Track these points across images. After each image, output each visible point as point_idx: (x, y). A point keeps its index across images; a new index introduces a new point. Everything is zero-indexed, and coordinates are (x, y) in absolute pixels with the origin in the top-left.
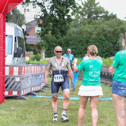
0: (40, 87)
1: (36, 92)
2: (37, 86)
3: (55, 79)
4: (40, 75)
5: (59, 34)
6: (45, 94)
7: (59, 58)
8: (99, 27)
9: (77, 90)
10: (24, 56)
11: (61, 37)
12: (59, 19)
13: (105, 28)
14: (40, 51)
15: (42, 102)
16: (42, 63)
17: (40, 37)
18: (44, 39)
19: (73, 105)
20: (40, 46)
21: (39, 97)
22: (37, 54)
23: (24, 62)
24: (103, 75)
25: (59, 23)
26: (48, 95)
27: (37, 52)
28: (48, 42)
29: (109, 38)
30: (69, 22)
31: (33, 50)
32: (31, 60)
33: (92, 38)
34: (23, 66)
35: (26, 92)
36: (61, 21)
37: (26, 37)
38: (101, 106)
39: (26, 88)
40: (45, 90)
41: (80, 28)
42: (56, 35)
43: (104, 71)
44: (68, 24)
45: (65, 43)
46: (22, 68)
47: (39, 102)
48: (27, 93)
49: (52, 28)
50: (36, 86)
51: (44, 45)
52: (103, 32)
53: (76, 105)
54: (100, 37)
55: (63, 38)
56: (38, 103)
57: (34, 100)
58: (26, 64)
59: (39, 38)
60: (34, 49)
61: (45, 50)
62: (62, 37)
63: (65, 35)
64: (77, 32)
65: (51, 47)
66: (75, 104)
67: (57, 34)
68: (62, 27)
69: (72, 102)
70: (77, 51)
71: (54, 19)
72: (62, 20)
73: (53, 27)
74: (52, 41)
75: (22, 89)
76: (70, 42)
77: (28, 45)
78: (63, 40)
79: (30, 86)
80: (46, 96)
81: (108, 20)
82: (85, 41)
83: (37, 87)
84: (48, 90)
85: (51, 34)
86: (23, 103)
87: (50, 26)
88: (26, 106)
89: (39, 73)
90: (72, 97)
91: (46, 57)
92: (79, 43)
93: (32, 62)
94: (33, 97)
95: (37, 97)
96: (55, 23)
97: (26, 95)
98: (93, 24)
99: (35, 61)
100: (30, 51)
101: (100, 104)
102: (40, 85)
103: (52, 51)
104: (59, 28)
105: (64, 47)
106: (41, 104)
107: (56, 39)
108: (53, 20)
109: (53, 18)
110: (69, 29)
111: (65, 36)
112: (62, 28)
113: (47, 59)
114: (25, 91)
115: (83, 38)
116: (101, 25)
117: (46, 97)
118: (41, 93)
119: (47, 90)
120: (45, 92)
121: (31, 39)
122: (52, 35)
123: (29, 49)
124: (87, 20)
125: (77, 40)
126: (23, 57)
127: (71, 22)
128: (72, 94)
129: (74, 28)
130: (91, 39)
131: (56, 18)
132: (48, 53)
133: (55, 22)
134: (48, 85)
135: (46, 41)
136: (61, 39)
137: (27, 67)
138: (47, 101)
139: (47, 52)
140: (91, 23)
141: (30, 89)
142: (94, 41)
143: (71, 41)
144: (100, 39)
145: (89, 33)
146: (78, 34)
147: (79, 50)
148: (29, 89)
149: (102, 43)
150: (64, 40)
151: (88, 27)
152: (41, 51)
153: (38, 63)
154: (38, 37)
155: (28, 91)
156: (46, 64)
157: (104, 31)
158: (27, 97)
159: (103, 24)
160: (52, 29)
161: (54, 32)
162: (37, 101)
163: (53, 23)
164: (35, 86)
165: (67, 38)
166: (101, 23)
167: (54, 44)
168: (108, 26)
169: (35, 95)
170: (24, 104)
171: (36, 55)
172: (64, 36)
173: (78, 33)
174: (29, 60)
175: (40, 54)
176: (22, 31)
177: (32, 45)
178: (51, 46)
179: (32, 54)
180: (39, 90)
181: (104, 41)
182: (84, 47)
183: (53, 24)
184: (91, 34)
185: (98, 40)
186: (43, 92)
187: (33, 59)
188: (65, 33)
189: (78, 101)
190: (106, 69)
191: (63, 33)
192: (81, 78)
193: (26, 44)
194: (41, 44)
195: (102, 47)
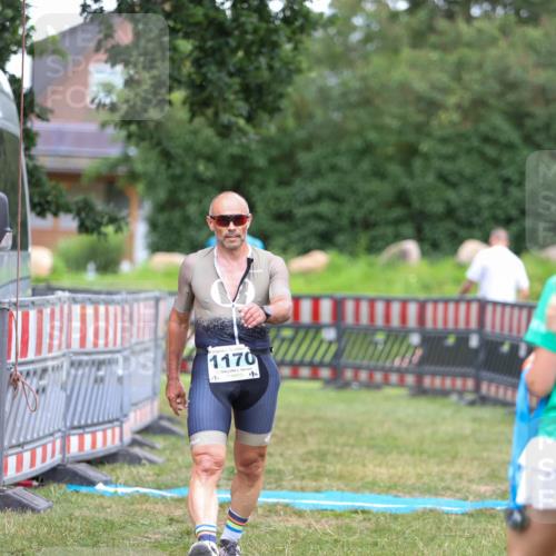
0: (117, 430)
1: (98, 462)
2: (99, 424)
3: (216, 366)
4: (121, 360)
5: (232, 107)
6: (151, 473)
7: (232, 252)
8: (480, 66)
9: (347, 449)
10: (21, 244)
11: (249, 128)
12: (233, 14)
13: (516, 73)
14: (120, 209)
15: (132, 524)
16: (133, 287)
17: (116, 125)
18: (141, 138)
19: (319, 542)
20: (121, 184)
21: (116, 492)
22: (100, 233)
23: (21, 279)
24: (503, 354)
25: (233, 43)
26: (166, 478)
27: (99, 219)
28: (167, 156)
29: (537, 130)
30: (294, 33)
31: (77, 203)
32: (61, 265)
33: (438, 133)
34: (15, 304)
35: (33, 464)
36: (249, 27)
37: (36, 125)
38: (494, 545)
39: (32, 441)
40: (152, 448)
41: (362, 70)
42: (216, 114)
43: (511, 330)
44: (288, 47)
45: (273, 161)
46: (11, 315)
47: (113, 524)
48: (41, 467)
49: (192, 70)
50: (93, 425)
51: (145, 174)
52: (501, 95)
53: (336, 541)
54: (484, 128)
55: (257, 134)
56: (104, 531)
57: (86, 512)
58: (33, 295)
59: (110, 130)
60: (79, 197)
61: (147, 208)
62: (254, 126)
63: (274, 110)
64: (344, 95)
65: (188, 190)
66: (336, 537)
67: (221, 106)
68: (256, 64)
69: (314, 524)
70: (347, 209)
71: (206, 15)
72: (251, 20)
73: (198, 63)
74: (189, 148)
75: (12, 447)
76: (304, 158)
77: (44, 178)
78: (258, 142)
79: (60, 425)
80: (159, 488)
81: (533, 20)
82: (390, 150)
83: (99, 435)
84: (168, 452)
85: (187, 106)
86: (13, 531)
87: (182, 60)
88: (35, 545)
89: (111, 347)
90: (318, 495)
91: (155, 248)
92: (356, 163)
93: (68, 280)
94: (77, 492)
95: (102, 495)
96: (210, 44)
97: (35, 483)
98: (444, 48)
99: (90, 277)
100: (56, 214)
101: (484, 533)
102: (117, 420)
103: (192, 209)
104: (232, 69)
105: (262, 187)
106: (128, 539)
107: (216, 140)
108: (197, 24)
109: (198, 13)
110: (298, 79)
111: (270, 120)
112: (251, 67)
113: (164, 259)
114: (27, 456)
115: (380, 128)
116: (493, 52)
117: (154, 496)
118: (124, 471)
119: (164, 449)
120: (151, 462)
121: (60, 136)
122: (193, 115)
123: (48, 202)
124: (404, 19)
125: (343, 146)
126: (14, 247)
127: (309, 35)
128: (317, 476)
129: (326, 72)
130: (429, 135)
131: (217, 9)
132: (168, 224)
133: (208, 35)
134: (170, 419)
135: (158, 149)
136: (244, 140)
137: (40, 312)
138: (163, 519)
139: (162, 218)
140: (433, 38)
141: (58, 443)
142: (448, 149)
143: (308, 146)
144: (486, 139)
145: (419, 99)
146: (352, 106)
147: (359, 205)
148: (49, 447)
149: (496, 164)
150: (267, 142)
151: (413, 65)
152: (124, 213)
153: (104, 288)
154: (104, 125)
155: (44, 460)
156: (157, 294)
157: (511, 86)
158: (42, 491)
159: (502, 43)
160: (194, 76)
161: (205, 94)
162: (102, 515)
163: (197, 43)
164: (87, 426)
165: (283, 130)
166: (493, 41)
167: (201, 167)
168: (531, 59)
169: (91, 483)
170: (23, 538)
171: (94, 237)
172: (265, 117)
173: (354, 98)
174: (54, 270)
175: (119, 230)
176: (8, 88)
177: (72, 177)
178: (187, 182)
179: (66, 233)
180: (113, 451)
181: (510, 146)
182: (385, 189)
183: (200, 48)
184: (431, 106)
185: (475, 142)
186: (136, 460)
187: (77, 263)
188: (270, 98)
189: (353, 519)
190: (520, 319)
191: (260, 99)
192: (371, 376)
193: (32, 172)
194: (122, 170)
195: (498, 186)
